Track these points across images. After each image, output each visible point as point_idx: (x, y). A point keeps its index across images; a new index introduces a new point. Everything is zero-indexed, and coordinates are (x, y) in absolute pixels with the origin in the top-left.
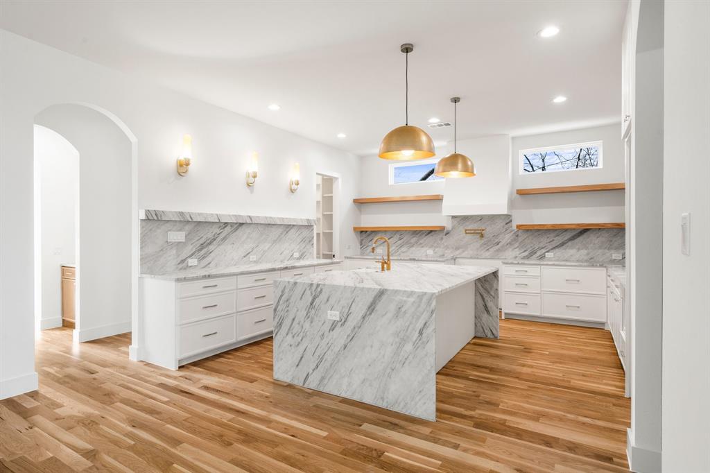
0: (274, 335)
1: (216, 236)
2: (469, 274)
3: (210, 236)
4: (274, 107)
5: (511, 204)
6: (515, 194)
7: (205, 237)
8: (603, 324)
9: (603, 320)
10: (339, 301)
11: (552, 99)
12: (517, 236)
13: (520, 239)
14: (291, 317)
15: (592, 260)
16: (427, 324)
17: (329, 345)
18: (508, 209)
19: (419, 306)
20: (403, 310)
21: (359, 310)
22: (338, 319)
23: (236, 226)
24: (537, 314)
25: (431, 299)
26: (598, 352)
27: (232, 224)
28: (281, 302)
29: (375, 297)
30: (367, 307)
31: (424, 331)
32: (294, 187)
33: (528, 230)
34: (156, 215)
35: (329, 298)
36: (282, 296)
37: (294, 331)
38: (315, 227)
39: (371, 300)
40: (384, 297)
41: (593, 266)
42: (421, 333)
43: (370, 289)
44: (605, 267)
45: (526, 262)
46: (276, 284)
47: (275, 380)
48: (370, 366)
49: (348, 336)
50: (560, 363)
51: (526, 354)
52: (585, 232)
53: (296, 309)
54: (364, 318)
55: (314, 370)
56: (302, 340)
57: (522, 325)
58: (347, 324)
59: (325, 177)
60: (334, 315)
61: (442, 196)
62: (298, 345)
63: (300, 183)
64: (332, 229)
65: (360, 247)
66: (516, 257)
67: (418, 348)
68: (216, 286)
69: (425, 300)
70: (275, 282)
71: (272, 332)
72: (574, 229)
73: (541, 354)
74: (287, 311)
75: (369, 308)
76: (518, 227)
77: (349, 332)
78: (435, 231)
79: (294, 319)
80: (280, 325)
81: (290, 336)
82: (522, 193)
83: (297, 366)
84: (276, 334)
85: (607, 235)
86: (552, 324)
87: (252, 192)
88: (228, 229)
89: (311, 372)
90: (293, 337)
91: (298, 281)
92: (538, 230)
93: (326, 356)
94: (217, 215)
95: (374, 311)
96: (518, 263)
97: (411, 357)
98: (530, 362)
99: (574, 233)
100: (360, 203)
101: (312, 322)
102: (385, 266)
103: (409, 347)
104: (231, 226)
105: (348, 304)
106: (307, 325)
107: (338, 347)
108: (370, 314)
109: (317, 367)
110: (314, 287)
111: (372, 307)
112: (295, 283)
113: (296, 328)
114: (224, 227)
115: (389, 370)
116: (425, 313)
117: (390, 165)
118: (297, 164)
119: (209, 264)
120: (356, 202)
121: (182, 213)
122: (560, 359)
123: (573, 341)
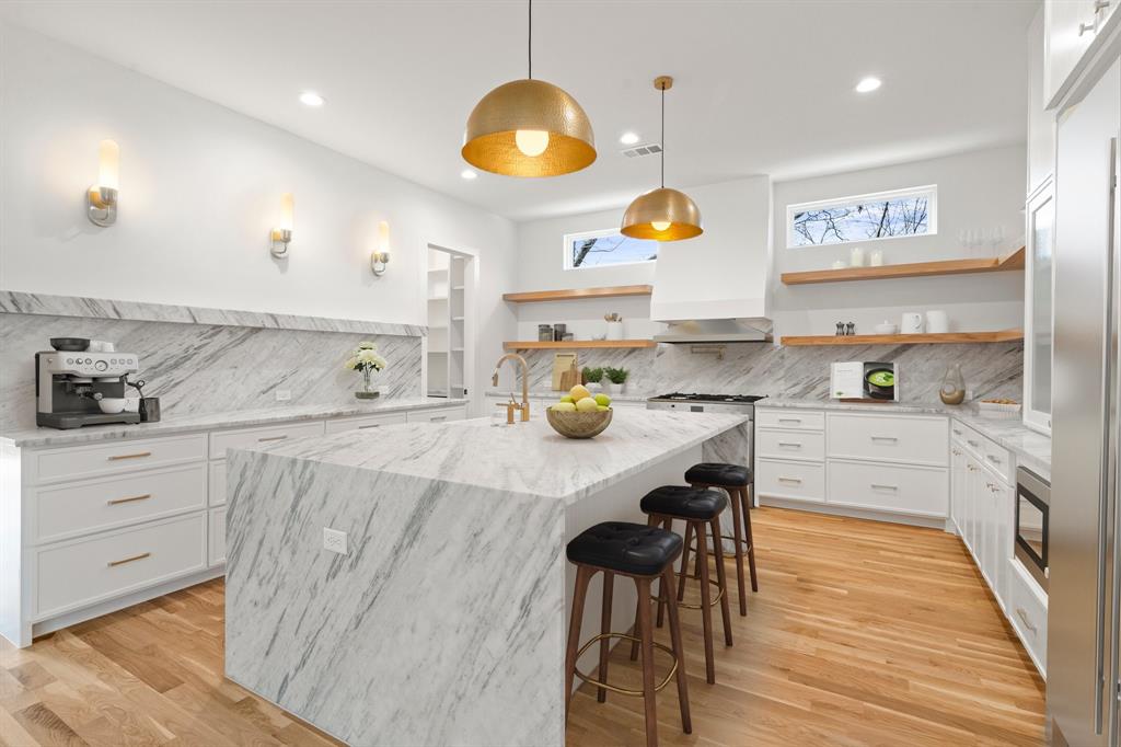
0: (227, 575)
1: (191, 351)
2: (683, 432)
3: (176, 350)
4: (311, 99)
5: (772, 301)
6: (779, 283)
7: (161, 352)
8: (942, 521)
9: (943, 514)
10: (347, 506)
11: (854, 86)
12: (782, 357)
13: (787, 363)
14: (257, 536)
15: (918, 401)
16: (542, 586)
17: (326, 613)
18: (766, 308)
19: (521, 532)
20: (484, 540)
21: (387, 532)
22: (343, 550)
23: (241, 333)
24: (819, 499)
25: (550, 517)
26: (947, 590)
27: (232, 329)
28: (239, 500)
29: (422, 500)
30: (403, 527)
31: (535, 603)
32: (379, 266)
33: (802, 347)
34: (14, 302)
35: (327, 494)
36: (240, 485)
37: (262, 570)
38: (424, 340)
39: (411, 508)
40: (441, 503)
41: (923, 412)
42: (525, 608)
43: (411, 478)
44: (947, 414)
45: (799, 405)
46: (230, 458)
47: (228, 682)
48: (408, 678)
49: (365, 595)
50: (877, 622)
51: (801, 595)
52: (904, 350)
53: (266, 519)
54: (396, 552)
55: (297, 670)
56: (275, 594)
57: (791, 520)
58: (363, 565)
59: (456, 257)
60: (335, 540)
61: (651, 288)
62: (269, 603)
63: (391, 258)
64: (462, 346)
65: (515, 376)
66: (780, 395)
67: (519, 646)
68: (148, 454)
69: (536, 514)
70: (229, 451)
71: (221, 567)
72: (885, 345)
73: (833, 596)
74: (250, 521)
75: (408, 528)
76: (785, 340)
77: (365, 586)
78: (641, 349)
79: (261, 543)
80: (236, 553)
81: (254, 580)
82: (792, 281)
83: (267, 654)
84: (230, 574)
85: (944, 356)
86: (846, 520)
87: (283, 269)
88: (223, 338)
89: (292, 673)
90: (260, 584)
91: (269, 453)
92: (820, 347)
93: (319, 641)
94: (188, 309)
95: (420, 537)
96: (784, 407)
97: (501, 670)
98: (811, 620)
99: (885, 353)
100: (515, 301)
101: (294, 553)
102: (517, 413)
103: (496, 643)
104: (231, 332)
105: (364, 516)
106: (285, 558)
107: (343, 622)
108: (411, 544)
109: (304, 662)
110: (299, 467)
111: (415, 528)
112: (265, 457)
113: (266, 565)
114: (214, 335)
115: (450, 698)
116: (536, 553)
117: (565, 236)
118: (385, 223)
119: (174, 406)
120: (506, 298)
121: (91, 303)
122: (871, 611)
123: (891, 560)
